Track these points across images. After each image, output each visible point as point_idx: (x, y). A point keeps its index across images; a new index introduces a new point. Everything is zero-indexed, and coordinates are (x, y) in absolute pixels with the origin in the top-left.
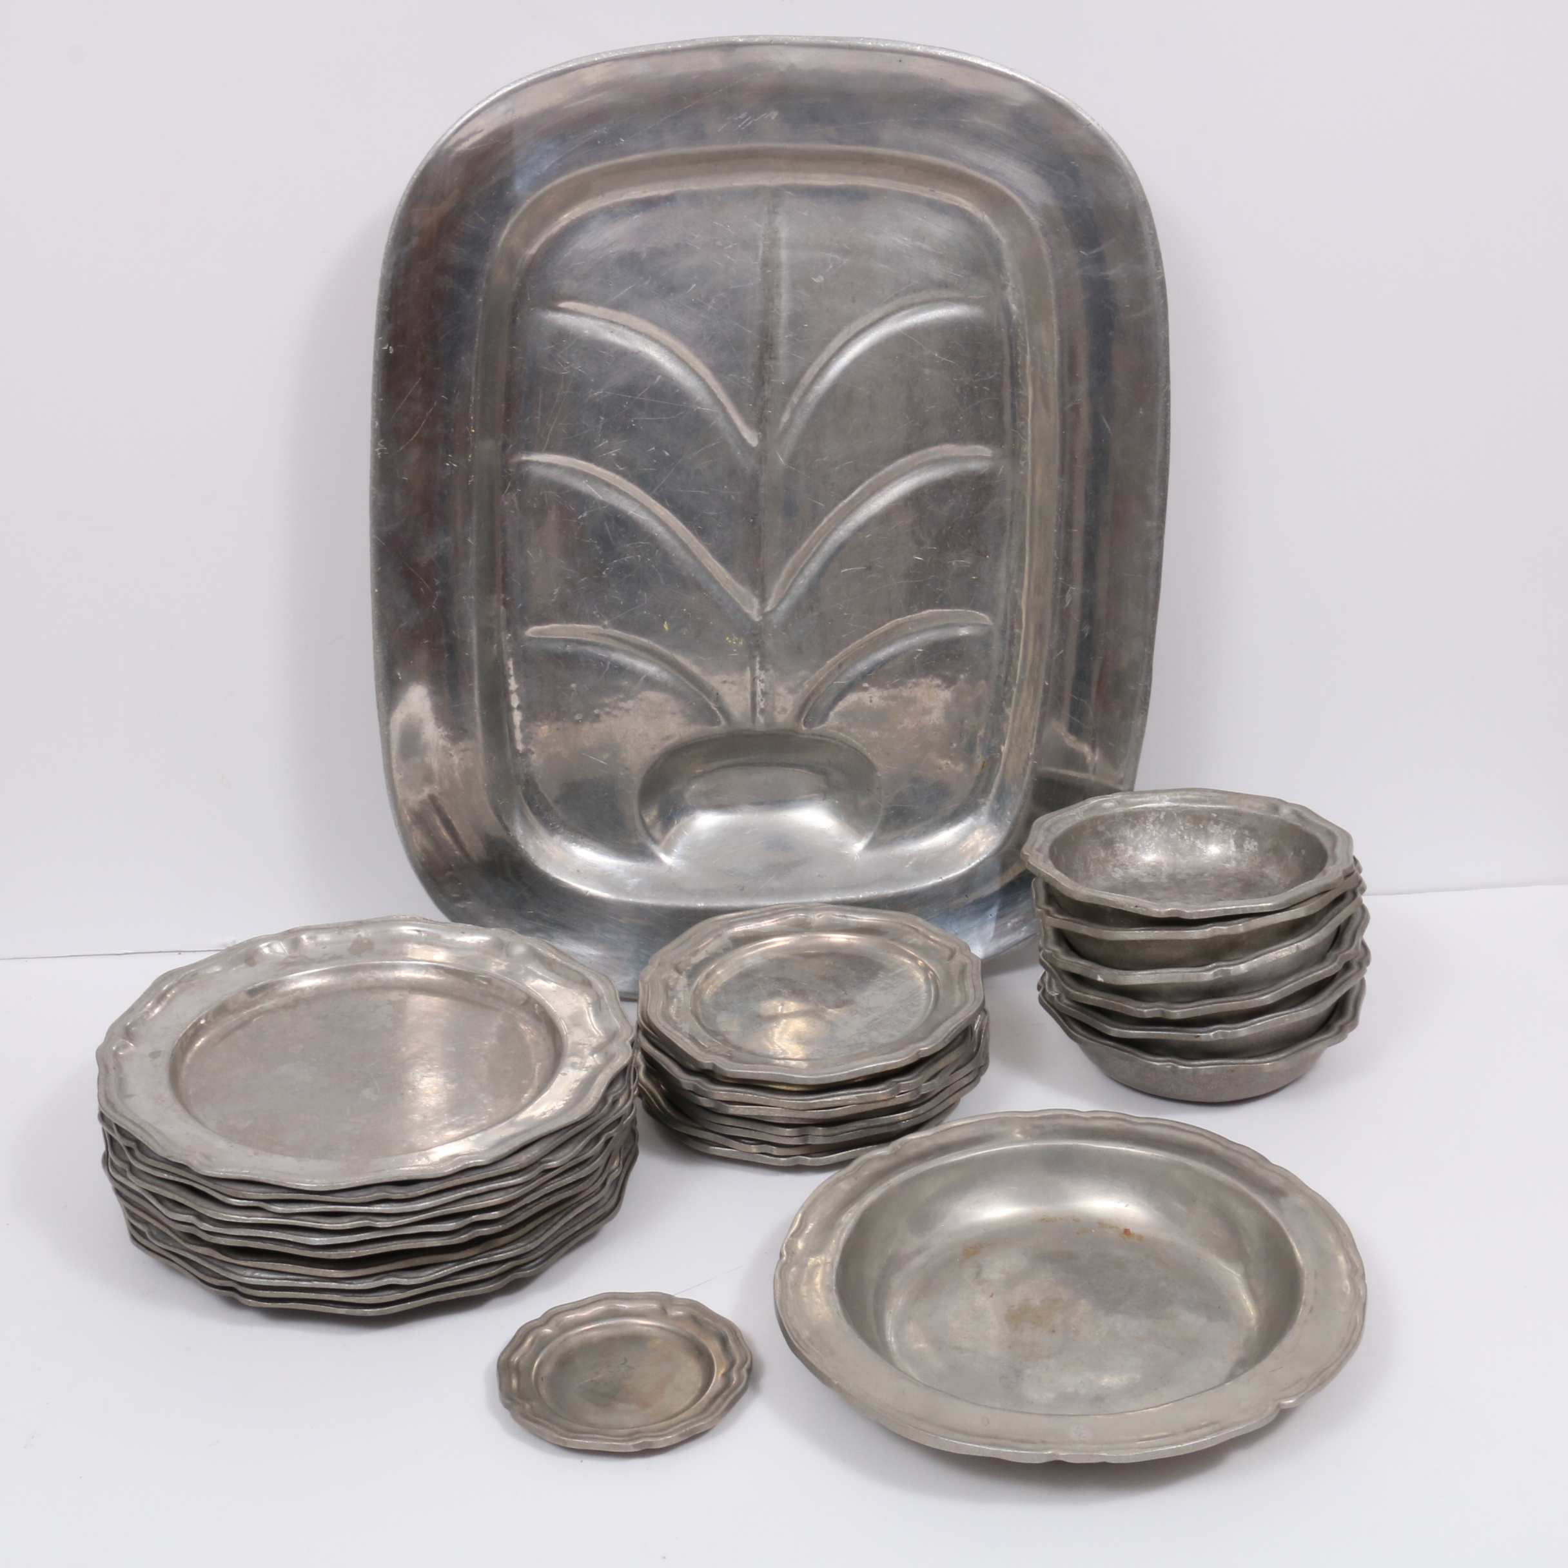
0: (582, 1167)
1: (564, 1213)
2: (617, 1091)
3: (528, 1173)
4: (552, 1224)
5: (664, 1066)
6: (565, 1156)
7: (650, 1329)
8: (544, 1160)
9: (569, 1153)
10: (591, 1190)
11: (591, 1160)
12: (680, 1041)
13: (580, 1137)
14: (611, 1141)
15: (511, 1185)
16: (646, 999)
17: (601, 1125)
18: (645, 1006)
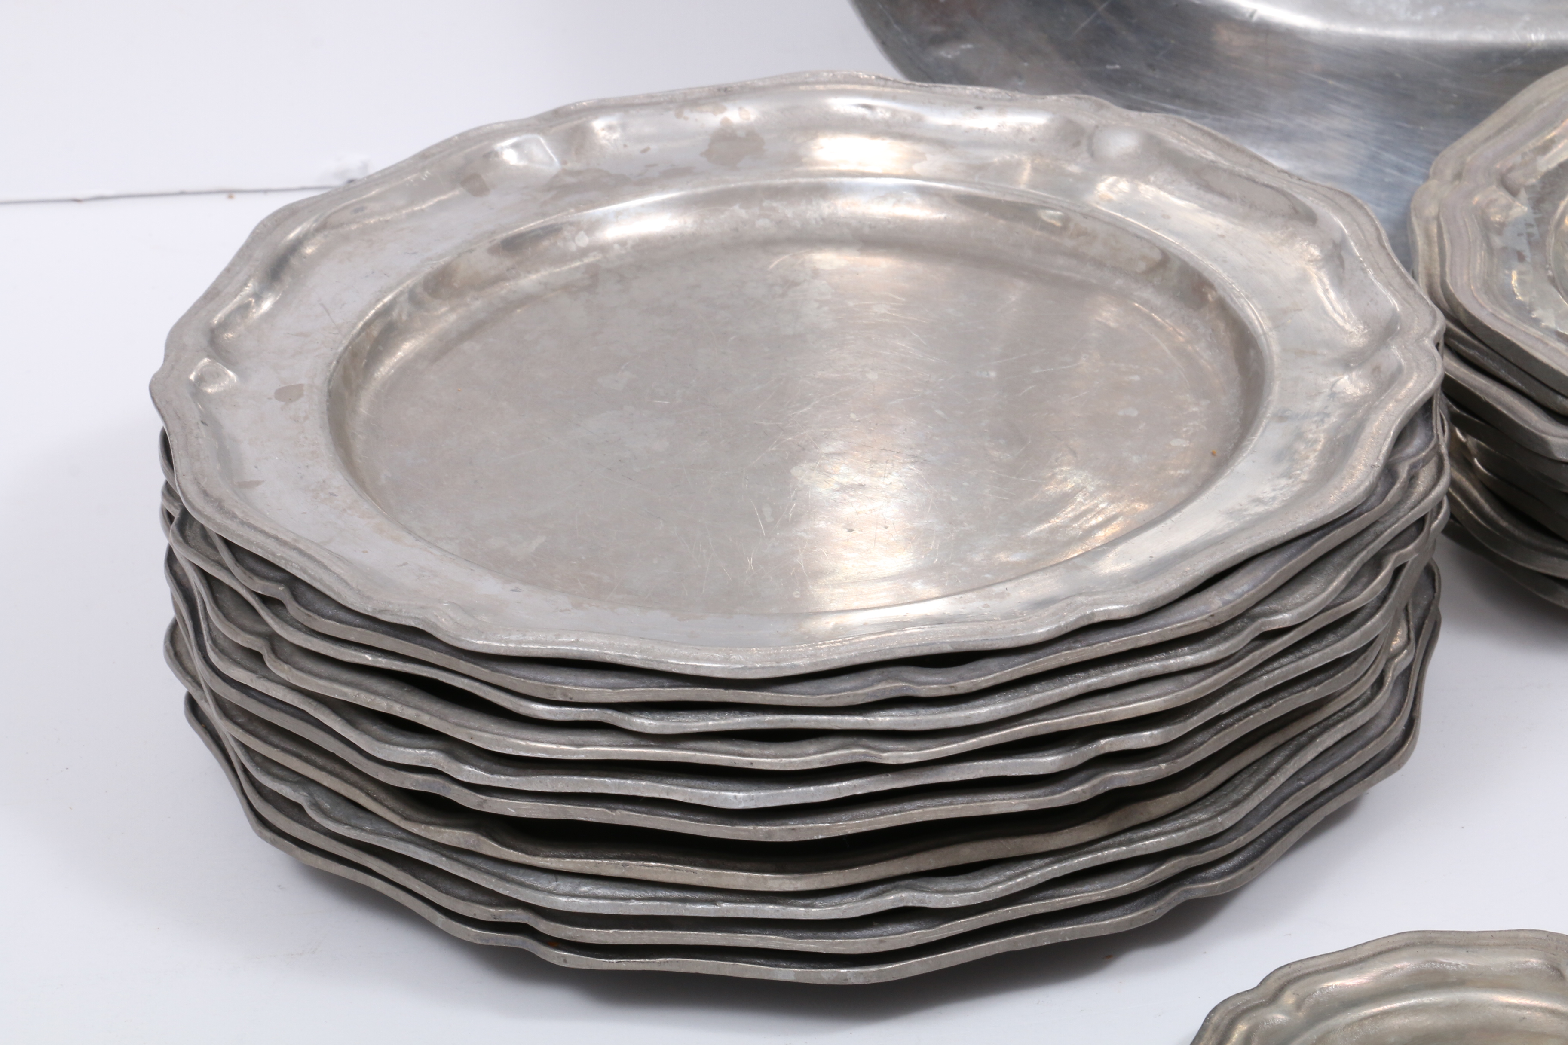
0: (1341, 632)
1: (1292, 747)
2: (1414, 455)
3: (1226, 639)
4: (1266, 770)
5: (1499, 408)
6: (1307, 601)
8: (1258, 610)
9: (1316, 595)
10: (1352, 695)
11: (1360, 616)
12: (1541, 346)
13: (1337, 559)
14: (1404, 573)
15: (1189, 665)
17: (1382, 533)
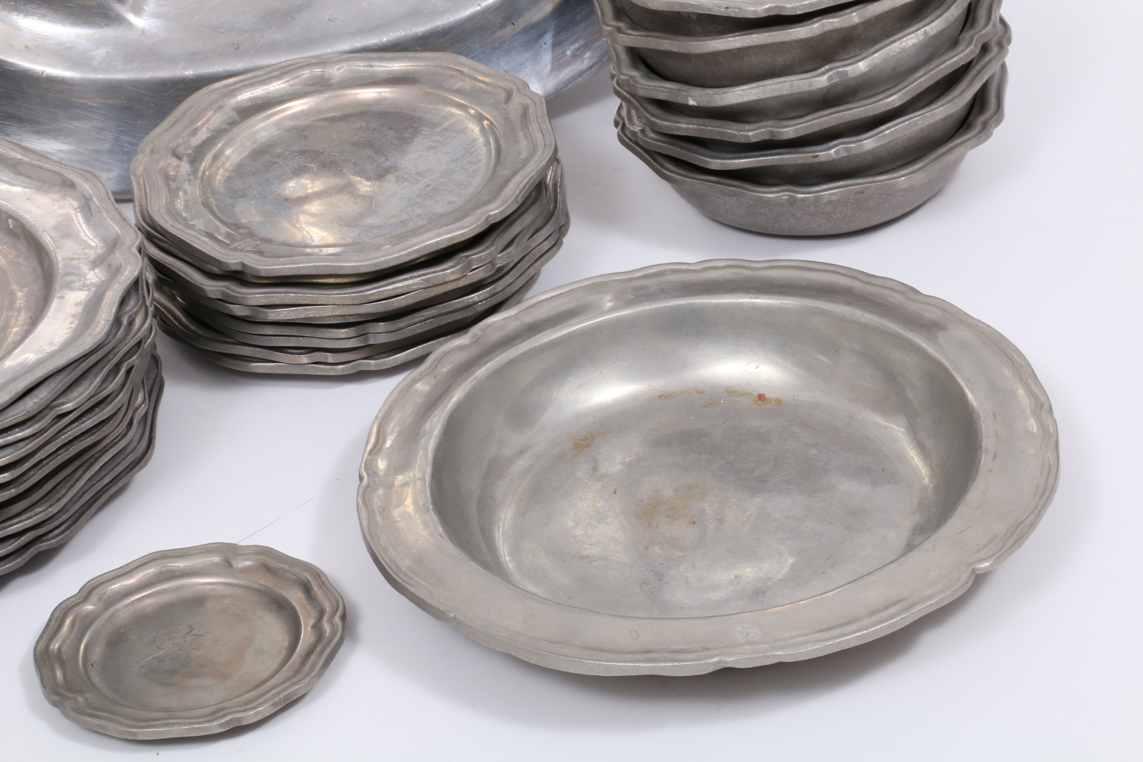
0: (102, 406)
1: (86, 465)
2: (132, 309)
3: (38, 422)
4: (74, 480)
5: (180, 273)
6: (80, 395)
7: (215, 587)
8: (54, 403)
9: (85, 391)
10: (116, 433)
11: (112, 396)
12: (197, 240)
13: (95, 370)
14: (133, 370)
15: (19, 438)
16: (143, 195)
17: (118, 353)
18: (144, 203)
